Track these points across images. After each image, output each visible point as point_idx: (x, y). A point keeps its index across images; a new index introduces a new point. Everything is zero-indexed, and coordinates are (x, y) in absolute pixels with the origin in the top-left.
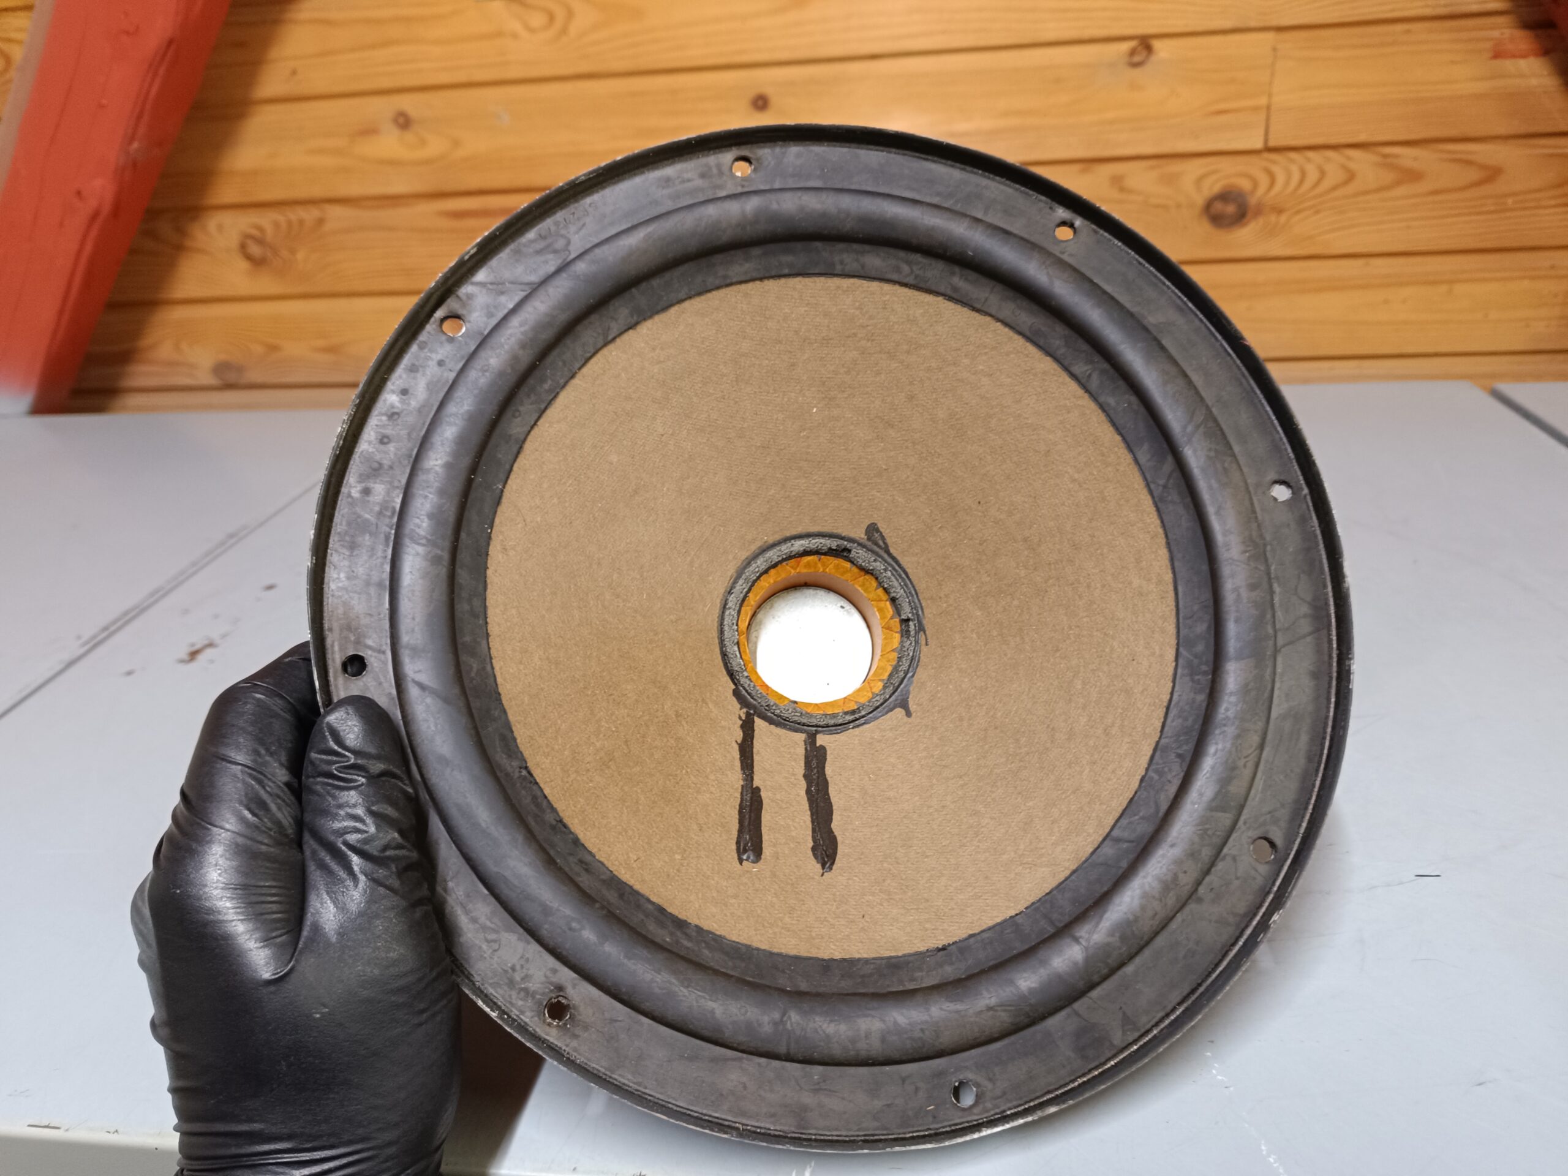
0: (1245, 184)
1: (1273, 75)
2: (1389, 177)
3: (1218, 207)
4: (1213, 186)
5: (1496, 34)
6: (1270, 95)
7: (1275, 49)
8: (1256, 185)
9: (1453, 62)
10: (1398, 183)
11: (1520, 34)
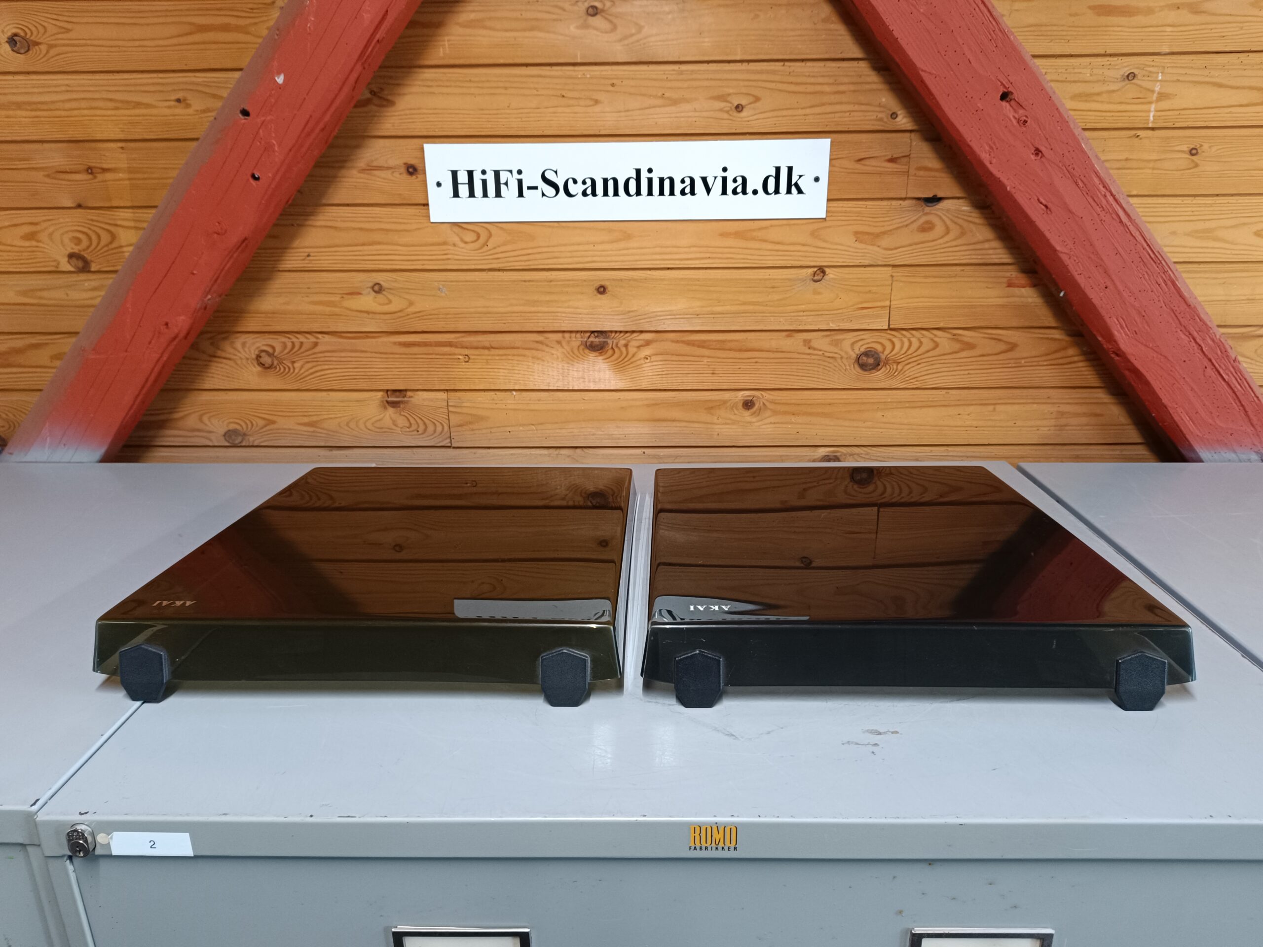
0: (879, 348)
1: (891, 290)
2: (957, 346)
3: (865, 358)
4: (860, 348)
5: (1008, 274)
6: (890, 301)
7: (892, 276)
8: (884, 349)
9: (987, 288)
10: (962, 350)
11: (1020, 275)
